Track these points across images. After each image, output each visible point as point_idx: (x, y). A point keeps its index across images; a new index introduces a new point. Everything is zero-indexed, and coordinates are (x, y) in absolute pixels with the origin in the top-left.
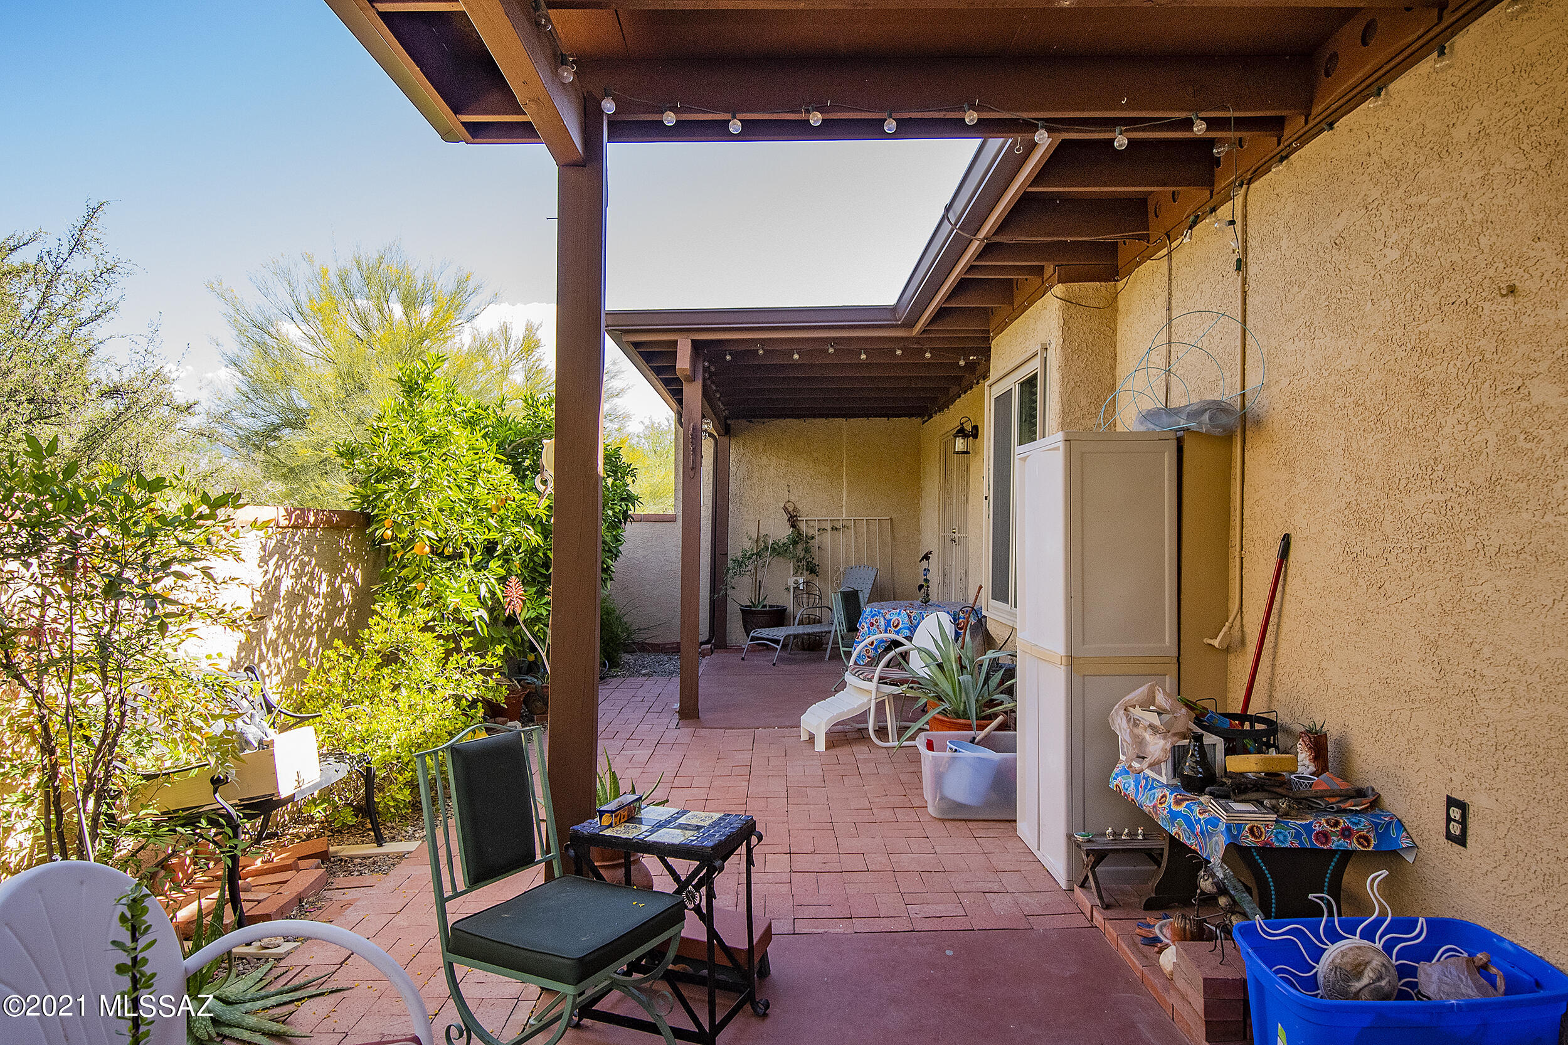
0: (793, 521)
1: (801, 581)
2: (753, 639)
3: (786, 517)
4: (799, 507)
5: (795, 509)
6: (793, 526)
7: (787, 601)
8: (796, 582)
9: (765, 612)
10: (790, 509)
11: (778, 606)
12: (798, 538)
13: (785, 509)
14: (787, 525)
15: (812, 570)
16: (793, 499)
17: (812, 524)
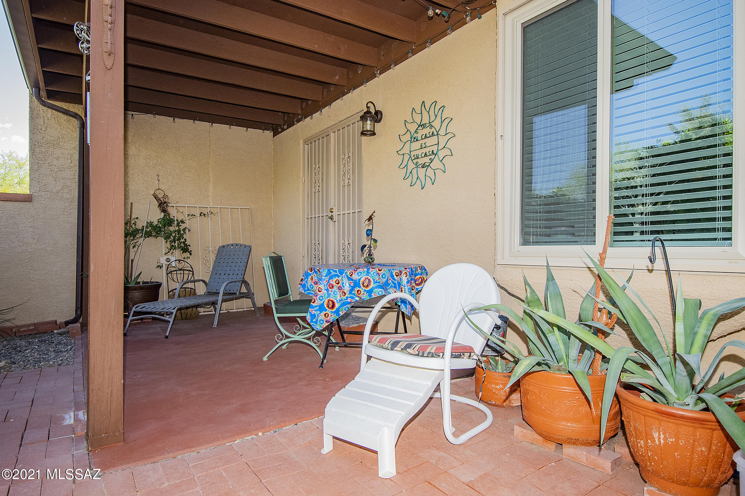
0: (163, 205)
1: (173, 259)
2: (136, 313)
3: (157, 204)
4: (170, 195)
5: (165, 196)
6: (164, 211)
7: (160, 277)
8: (168, 260)
9: (141, 288)
10: (160, 196)
11: (152, 283)
12: (168, 221)
13: (156, 197)
14: (158, 210)
15: (185, 249)
16: (162, 187)
17: (181, 209)
